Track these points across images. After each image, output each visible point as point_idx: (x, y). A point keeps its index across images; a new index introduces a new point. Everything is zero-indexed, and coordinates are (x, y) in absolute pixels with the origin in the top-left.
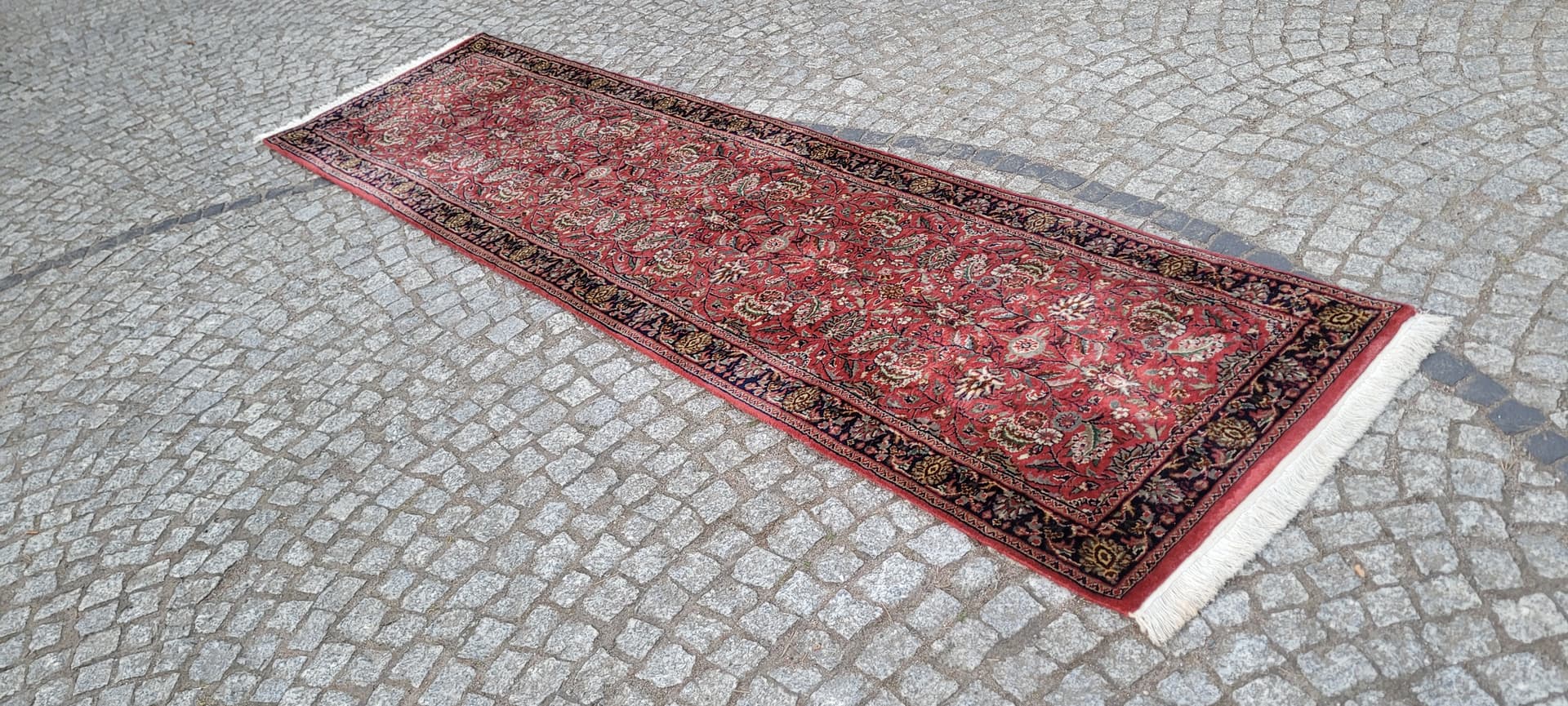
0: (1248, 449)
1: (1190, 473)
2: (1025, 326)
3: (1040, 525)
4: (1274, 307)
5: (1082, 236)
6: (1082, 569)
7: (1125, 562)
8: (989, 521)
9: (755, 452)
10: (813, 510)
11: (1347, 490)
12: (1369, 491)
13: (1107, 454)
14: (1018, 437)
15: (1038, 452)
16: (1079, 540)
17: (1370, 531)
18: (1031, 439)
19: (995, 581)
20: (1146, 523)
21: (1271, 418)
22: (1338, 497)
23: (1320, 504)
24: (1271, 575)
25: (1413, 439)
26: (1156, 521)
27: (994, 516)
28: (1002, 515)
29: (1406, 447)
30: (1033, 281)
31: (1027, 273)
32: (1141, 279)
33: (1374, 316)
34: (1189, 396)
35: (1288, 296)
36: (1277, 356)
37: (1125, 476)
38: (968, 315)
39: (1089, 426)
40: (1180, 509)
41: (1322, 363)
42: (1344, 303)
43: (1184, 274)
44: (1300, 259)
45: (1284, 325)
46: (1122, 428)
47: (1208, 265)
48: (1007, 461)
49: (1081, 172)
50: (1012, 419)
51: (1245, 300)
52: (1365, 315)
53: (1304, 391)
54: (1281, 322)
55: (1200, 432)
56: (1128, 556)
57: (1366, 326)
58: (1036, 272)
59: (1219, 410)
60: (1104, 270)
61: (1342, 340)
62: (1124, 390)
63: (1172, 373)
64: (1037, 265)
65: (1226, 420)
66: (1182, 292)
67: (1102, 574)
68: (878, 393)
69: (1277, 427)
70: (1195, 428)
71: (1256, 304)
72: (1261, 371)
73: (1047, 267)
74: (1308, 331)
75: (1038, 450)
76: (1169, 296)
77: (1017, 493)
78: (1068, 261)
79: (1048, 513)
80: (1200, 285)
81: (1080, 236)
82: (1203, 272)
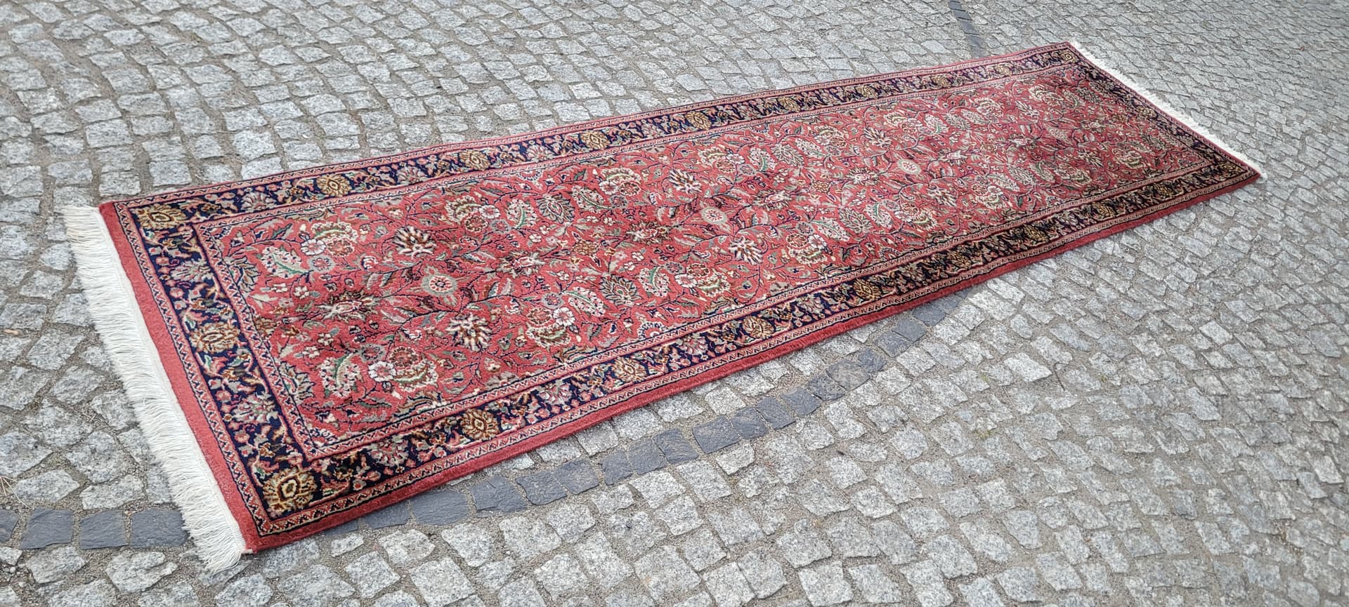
0: (188, 336)
1: (194, 294)
2: (470, 296)
3: (225, 206)
4: (353, 453)
5: (583, 387)
6: (162, 203)
7: (145, 224)
8: (254, 187)
9: (443, 134)
10: (356, 137)
11: (90, 372)
12: (74, 382)
13: (262, 266)
14: (329, 234)
15: (300, 236)
16: (190, 216)
17: (37, 357)
18: (320, 239)
20: (170, 249)
21: (206, 366)
22: (89, 362)
23: (93, 350)
24: (60, 289)
25: (99, 444)
26: (166, 255)
27: (255, 191)
28: (252, 194)
30: (532, 325)
31: (549, 327)
32: (479, 394)
33: (269, 510)
34: (283, 336)
35: (360, 472)
36: (281, 413)
37: (229, 263)
38: (513, 272)
39: (303, 271)
40: (165, 270)
41: (241, 436)
42: (311, 503)
43: (462, 423)
44: (430, 535)
45: (320, 444)
46: (283, 285)
47: (462, 446)
48: (307, 219)
49: (725, 456)
50: (353, 239)
51: (383, 440)
52: (277, 506)
53: (219, 404)
54: (326, 445)
55: (234, 321)
56: (149, 228)
57: (261, 496)
58: (546, 333)
59: (249, 344)
60: (514, 377)
61: (259, 469)
62: (328, 308)
63: (321, 341)
64: (558, 340)
65: (232, 342)
66: (433, 407)
67: (145, 209)
68: (447, 193)
69: (194, 364)
70: (242, 321)
71: (369, 444)
72: (270, 391)
73: (548, 344)
74: (296, 453)
75: (302, 237)
76: (435, 395)
77: (268, 209)
78: (548, 360)
79: (232, 215)
80: (433, 422)
81: (584, 385)
82: (453, 436)
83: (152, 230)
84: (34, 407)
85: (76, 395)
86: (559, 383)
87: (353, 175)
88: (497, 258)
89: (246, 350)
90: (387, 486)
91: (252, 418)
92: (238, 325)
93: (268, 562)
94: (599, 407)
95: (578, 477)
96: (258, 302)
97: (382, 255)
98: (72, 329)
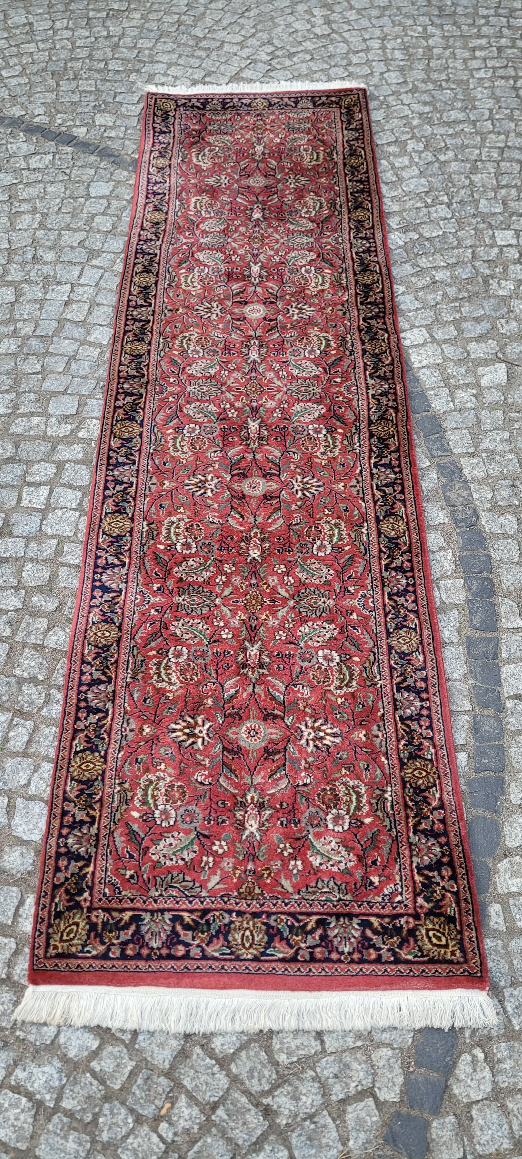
0: (238, 959)
1: (187, 936)
2: (275, 717)
3: (77, 871)
4: (417, 878)
5: (410, 681)
6: (50, 926)
7: (74, 949)
8: (60, 835)
9: (46, 643)
10: (16, 719)
11: (243, 1054)
12: (251, 1070)
13: (173, 867)
14: (153, 796)
15: (145, 821)
16: (78, 906)
17: (208, 1094)
18: (156, 806)
19: (19, 875)
20: (118, 938)
21: (281, 956)
22: (232, 1051)
23: (217, 1043)
24: (125, 1051)
25: (331, 1070)
26: (124, 944)
27: (66, 837)
28: (70, 841)
29: (318, 1070)
30: (329, 685)
31: (337, 675)
32: (387, 759)
33: (456, 961)
34: (268, 881)
35: (438, 879)
36: (357, 916)
37: (157, 894)
38: (261, 671)
39: (193, 835)
40: (145, 952)
41: (370, 955)
42: (458, 928)
43: (413, 785)
44: (506, 856)
45: (399, 898)
46: (205, 859)
47: (438, 796)
48: (124, 807)
49: (503, 620)
50: (168, 779)
51: (411, 851)
52: (453, 953)
53: (328, 960)
54: (401, 894)
55: (234, 914)
56: (80, 948)
57: (438, 962)
58: (342, 680)
59: (266, 912)
60: (379, 726)
61: (409, 953)
62: (247, 833)
63: (286, 854)
64: (351, 675)
65: (259, 925)
66: (390, 799)
67: (52, 942)
68: (140, 676)
69: (274, 965)
70: (237, 908)
71: (412, 862)
72: (331, 915)
73: (354, 683)
74: (403, 920)
75: (147, 819)
76: (378, 792)
77: (97, 835)
78: (371, 692)
79: (91, 869)
80: (406, 806)
81: (408, 680)
82: (425, 798)
83: (84, 946)
84: (267, 1112)
85: (266, 1073)
86: (398, 696)
87: (79, 744)
88: (238, 675)
89: (273, 917)
90: (460, 866)
91: (353, 940)
92: (240, 913)
93: (495, 979)
94: (436, 681)
95: (487, 728)
96: (217, 887)
97: (198, 763)
98: (183, 1055)
